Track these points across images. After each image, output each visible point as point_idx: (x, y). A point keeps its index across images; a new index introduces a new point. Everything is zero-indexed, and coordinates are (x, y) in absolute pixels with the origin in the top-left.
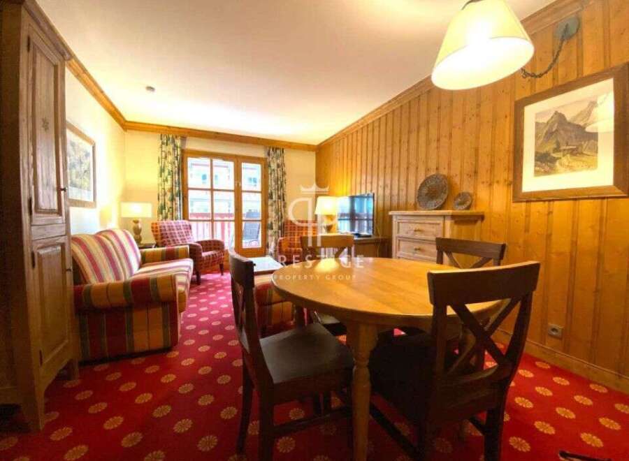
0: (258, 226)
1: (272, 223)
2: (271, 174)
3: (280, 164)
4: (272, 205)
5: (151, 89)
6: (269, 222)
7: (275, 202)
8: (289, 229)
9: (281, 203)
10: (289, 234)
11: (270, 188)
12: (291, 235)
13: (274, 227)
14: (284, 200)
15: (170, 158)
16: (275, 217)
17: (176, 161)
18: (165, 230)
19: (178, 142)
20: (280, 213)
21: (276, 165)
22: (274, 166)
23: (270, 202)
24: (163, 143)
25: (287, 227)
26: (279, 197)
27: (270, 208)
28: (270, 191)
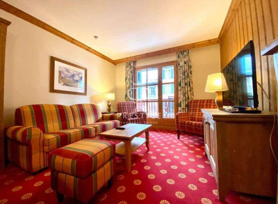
0: (172, 104)
1: (181, 102)
2: (180, 69)
3: (187, 61)
4: (181, 90)
5: (96, 37)
6: (179, 102)
7: (183, 87)
8: (192, 106)
9: (187, 89)
10: (192, 110)
11: (179, 79)
12: (193, 111)
13: (182, 105)
14: (190, 86)
15: (129, 73)
16: (183, 98)
17: (131, 74)
18: (121, 106)
19: (132, 65)
20: (186, 96)
21: (183, 62)
22: (182, 64)
23: (179, 88)
24: (126, 67)
25: (190, 105)
26: (186, 84)
27: (179, 92)
28: (179, 81)
